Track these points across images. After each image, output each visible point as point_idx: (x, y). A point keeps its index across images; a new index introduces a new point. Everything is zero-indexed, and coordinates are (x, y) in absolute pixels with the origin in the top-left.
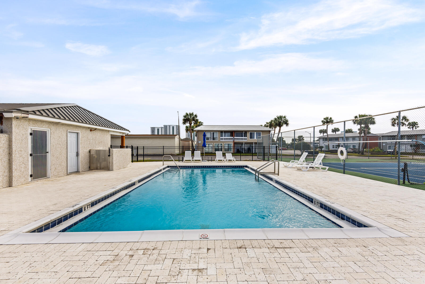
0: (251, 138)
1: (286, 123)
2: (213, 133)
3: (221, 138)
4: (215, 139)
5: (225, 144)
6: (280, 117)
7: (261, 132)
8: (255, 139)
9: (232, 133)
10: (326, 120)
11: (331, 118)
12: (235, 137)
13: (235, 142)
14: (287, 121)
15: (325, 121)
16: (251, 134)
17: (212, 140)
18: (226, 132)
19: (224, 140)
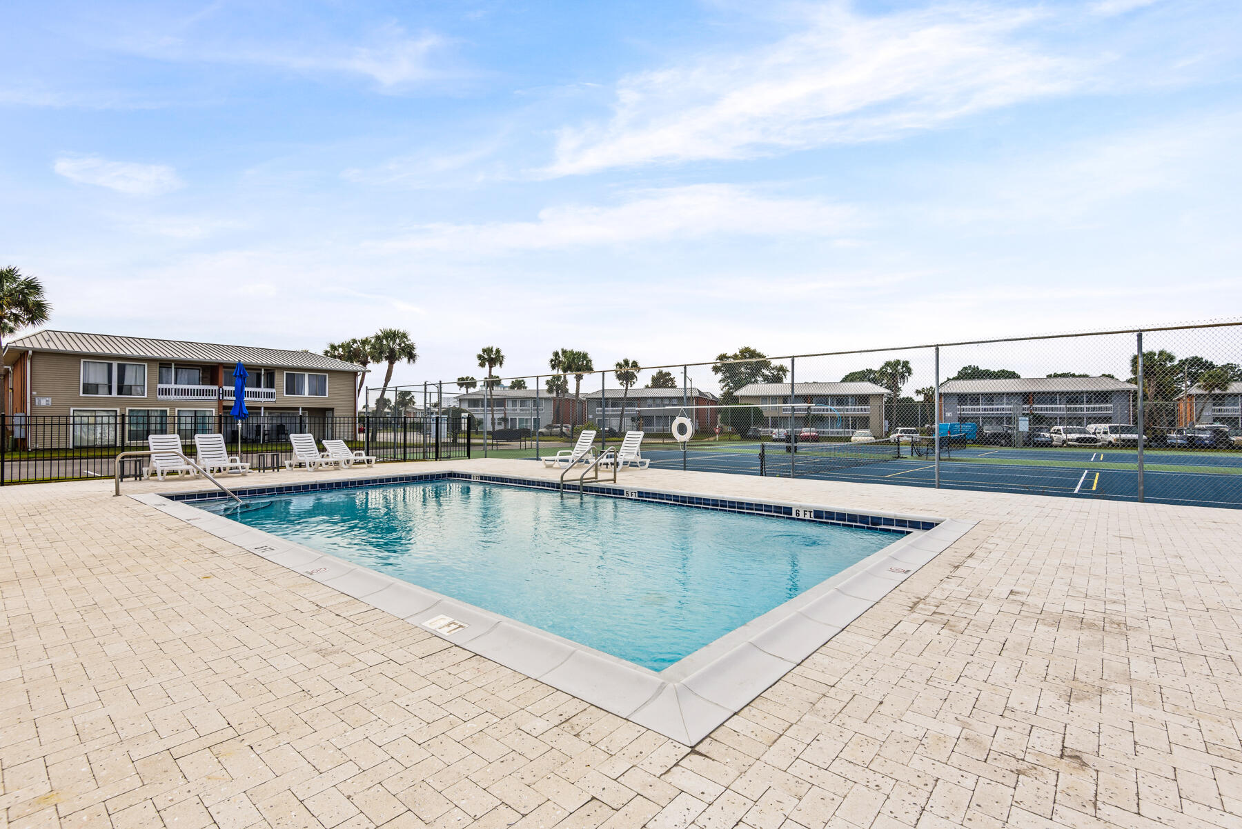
0: (290, 390)
1: (410, 354)
2: (122, 369)
3: (160, 386)
4: (133, 392)
5: (178, 411)
6: (392, 335)
7: (327, 375)
8: (306, 395)
9: (210, 372)
10: (488, 354)
11: (498, 351)
12: (226, 388)
13: (225, 404)
14: (411, 347)
15: (486, 356)
16: (291, 378)
17: (115, 394)
18: (182, 365)
19: (175, 397)
